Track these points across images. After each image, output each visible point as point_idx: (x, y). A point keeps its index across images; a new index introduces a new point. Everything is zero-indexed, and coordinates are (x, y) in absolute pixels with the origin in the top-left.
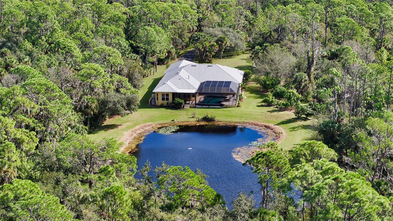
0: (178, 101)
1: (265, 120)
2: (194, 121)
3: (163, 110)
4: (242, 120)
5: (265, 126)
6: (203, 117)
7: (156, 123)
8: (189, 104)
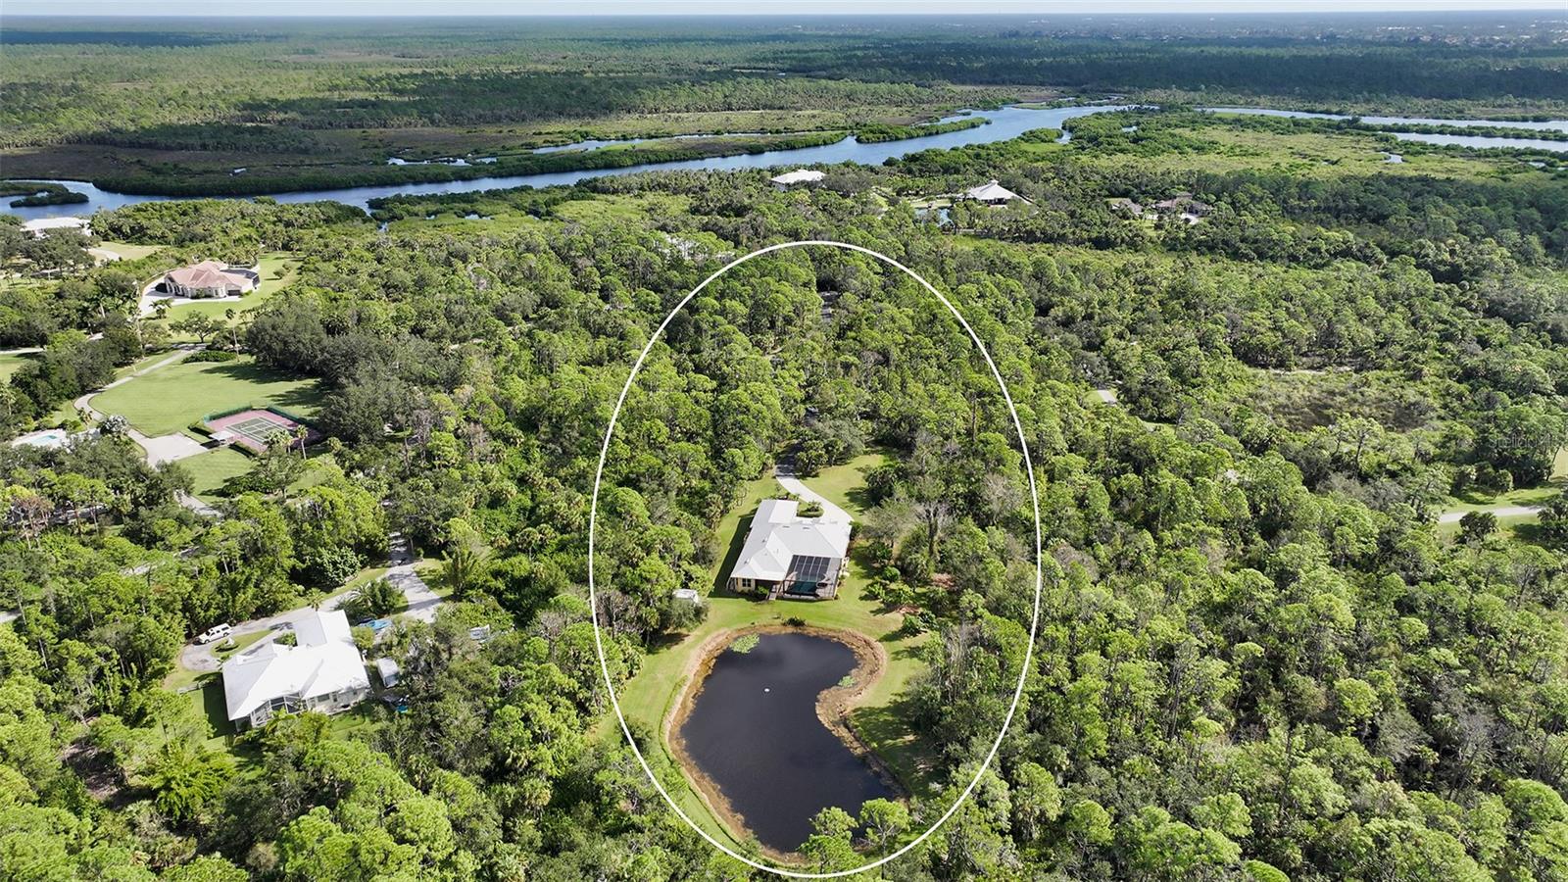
0: (762, 591)
1: (865, 628)
2: (779, 624)
3: (743, 600)
5: (865, 642)
6: (790, 618)
7: (732, 629)
8: (776, 593)
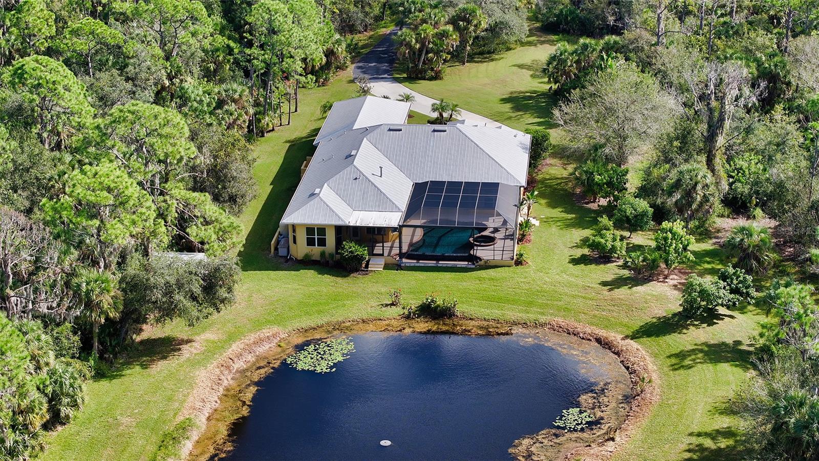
0: (351, 252)
1: (595, 316)
2: (396, 315)
3: (309, 275)
4: (532, 316)
5: (598, 341)
6: (421, 303)
7: (290, 329)
8: (382, 255)
